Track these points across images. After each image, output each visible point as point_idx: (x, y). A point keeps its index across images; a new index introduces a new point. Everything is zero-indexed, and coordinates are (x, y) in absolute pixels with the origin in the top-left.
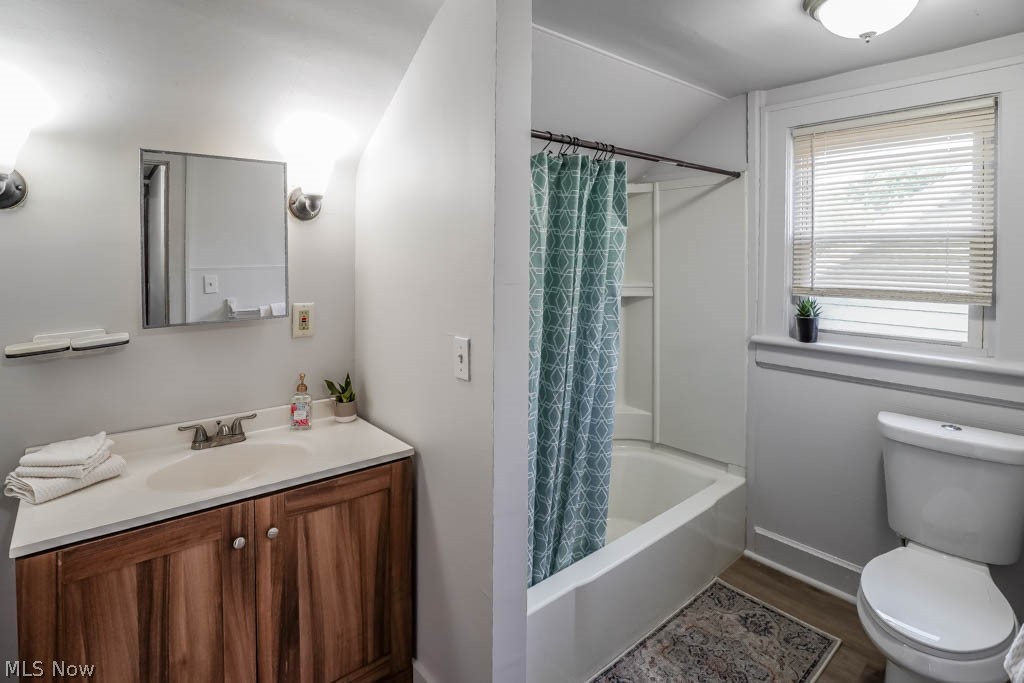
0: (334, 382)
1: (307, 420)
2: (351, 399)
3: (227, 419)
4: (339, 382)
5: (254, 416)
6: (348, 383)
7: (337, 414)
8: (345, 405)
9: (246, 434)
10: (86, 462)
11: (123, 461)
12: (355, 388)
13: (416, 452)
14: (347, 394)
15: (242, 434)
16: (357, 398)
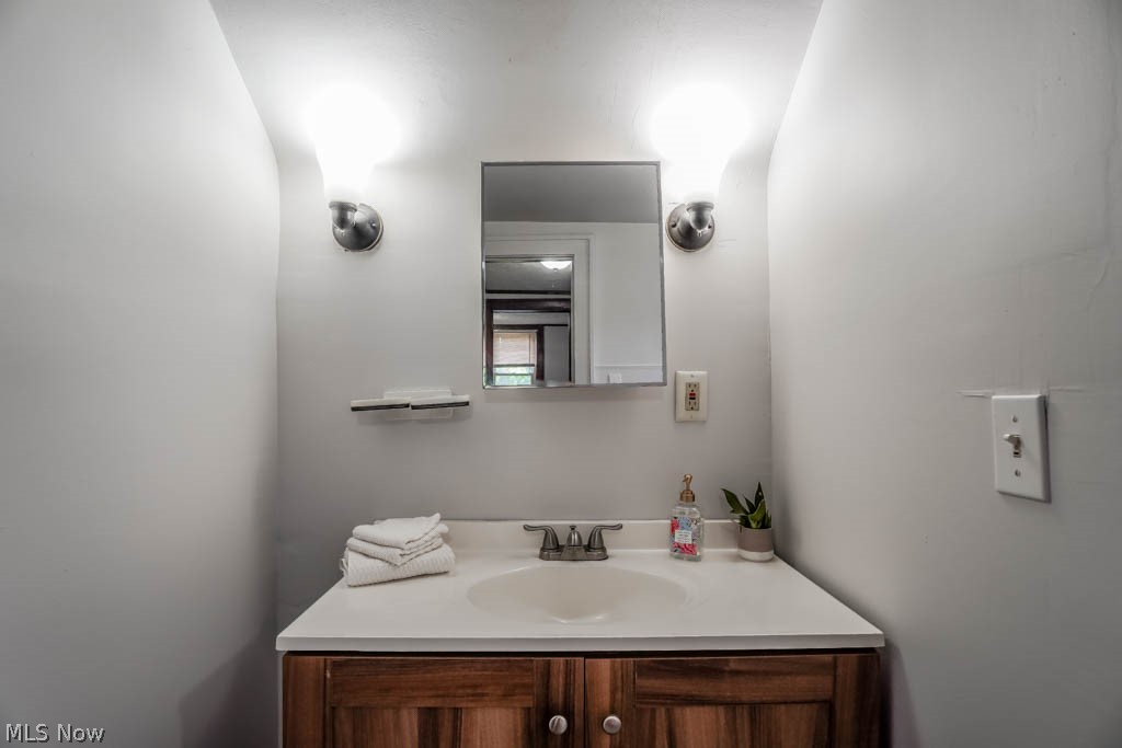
0: (737, 494)
1: (693, 546)
2: (765, 523)
3: (585, 524)
4: (745, 494)
5: (620, 527)
6: (759, 498)
7: (742, 545)
8: (754, 533)
9: (609, 551)
10: (406, 547)
11: (452, 555)
12: (772, 507)
13: (886, 641)
14: (757, 515)
15: (603, 549)
16: (774, 523)
